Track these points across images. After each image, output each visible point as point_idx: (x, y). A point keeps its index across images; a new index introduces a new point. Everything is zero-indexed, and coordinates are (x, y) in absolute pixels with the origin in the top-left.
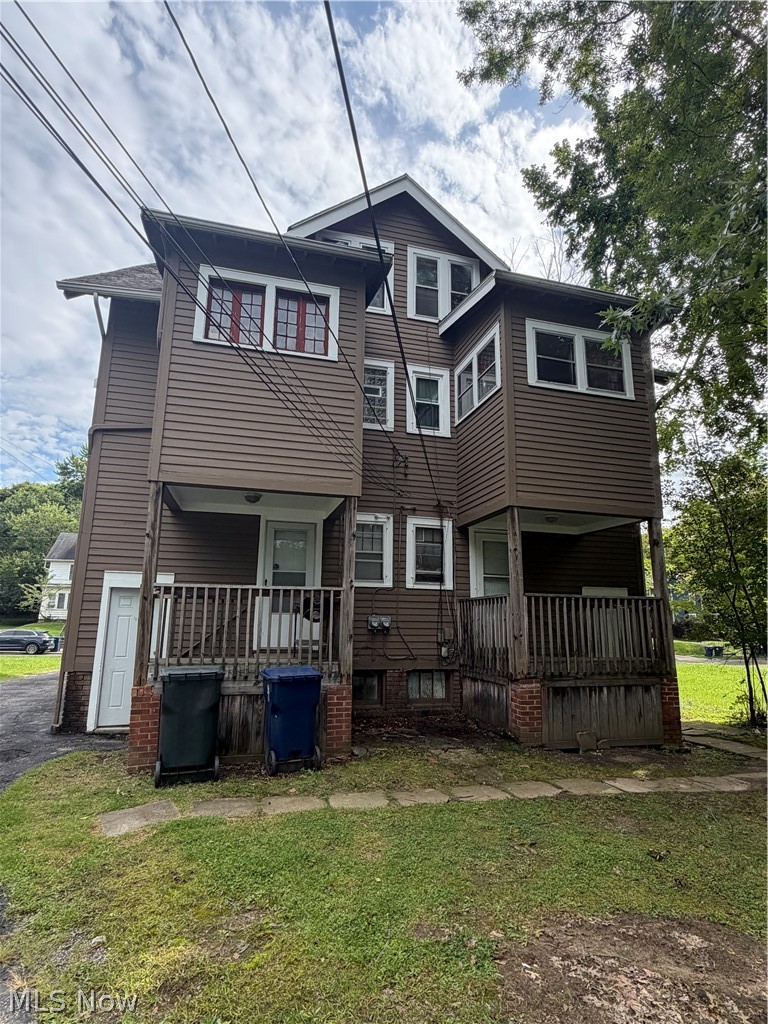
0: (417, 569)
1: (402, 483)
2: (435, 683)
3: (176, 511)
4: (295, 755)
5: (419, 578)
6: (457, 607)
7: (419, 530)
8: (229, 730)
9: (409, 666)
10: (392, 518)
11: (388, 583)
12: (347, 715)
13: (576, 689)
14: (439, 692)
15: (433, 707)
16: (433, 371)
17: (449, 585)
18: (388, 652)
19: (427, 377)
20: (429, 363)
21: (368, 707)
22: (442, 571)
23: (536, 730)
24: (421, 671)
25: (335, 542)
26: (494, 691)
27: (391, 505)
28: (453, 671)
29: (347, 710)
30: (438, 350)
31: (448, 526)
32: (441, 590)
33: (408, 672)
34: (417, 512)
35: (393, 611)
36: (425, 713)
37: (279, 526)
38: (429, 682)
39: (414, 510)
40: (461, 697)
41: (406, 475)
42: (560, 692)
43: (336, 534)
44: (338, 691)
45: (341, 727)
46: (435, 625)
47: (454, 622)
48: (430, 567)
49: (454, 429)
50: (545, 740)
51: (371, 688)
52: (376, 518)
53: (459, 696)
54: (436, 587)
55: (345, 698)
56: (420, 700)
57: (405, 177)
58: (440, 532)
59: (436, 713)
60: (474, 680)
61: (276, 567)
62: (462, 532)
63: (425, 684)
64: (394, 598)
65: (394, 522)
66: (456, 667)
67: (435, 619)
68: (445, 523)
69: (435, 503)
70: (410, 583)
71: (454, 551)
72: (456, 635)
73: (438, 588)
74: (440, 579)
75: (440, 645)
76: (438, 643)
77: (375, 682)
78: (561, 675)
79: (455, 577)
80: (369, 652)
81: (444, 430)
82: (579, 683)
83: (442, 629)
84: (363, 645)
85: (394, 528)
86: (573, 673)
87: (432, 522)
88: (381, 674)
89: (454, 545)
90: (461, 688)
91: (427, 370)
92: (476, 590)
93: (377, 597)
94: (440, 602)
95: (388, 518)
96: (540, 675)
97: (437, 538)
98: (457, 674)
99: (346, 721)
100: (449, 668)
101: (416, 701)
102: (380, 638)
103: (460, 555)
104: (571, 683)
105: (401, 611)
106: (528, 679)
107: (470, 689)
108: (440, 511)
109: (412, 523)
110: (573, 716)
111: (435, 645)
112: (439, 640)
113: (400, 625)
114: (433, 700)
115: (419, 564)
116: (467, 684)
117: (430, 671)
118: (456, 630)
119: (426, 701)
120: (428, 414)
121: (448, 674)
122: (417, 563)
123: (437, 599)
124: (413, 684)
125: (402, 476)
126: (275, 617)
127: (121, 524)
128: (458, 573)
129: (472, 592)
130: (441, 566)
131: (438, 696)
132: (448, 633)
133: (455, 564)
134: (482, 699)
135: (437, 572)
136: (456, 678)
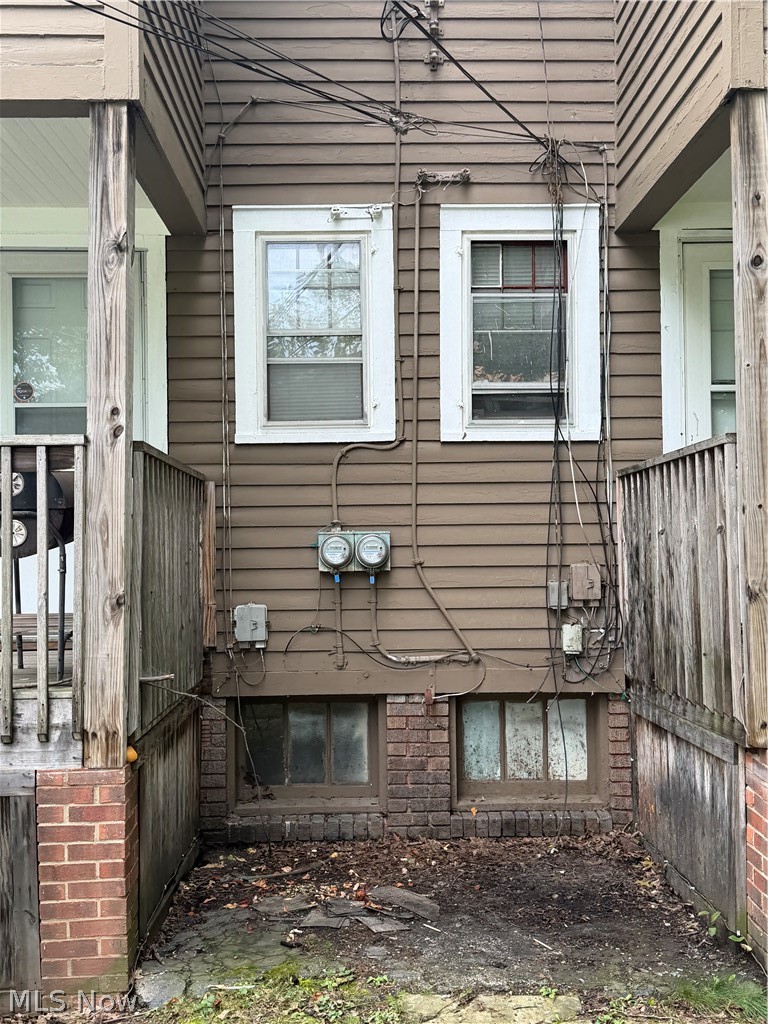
0: (476, 377)
1: (420, 94)
2: (552, 728)
5: (482, 406)
6: (616, 493)
7: (480, 248)
9: (461, 682)
10: (388, 216)
11: (381, 425)
12: (112, 870)
14: (570, 758)
15: (542, 809)
17: (585, 421)
18: (388, 641)
21: (336, 804)
22: (561, 378)
24: (503, 701)
25: (206, 305)
26: (702, 776)
27: (386, 174)
28: (605, 697)
29: (106, 851)
31: (584, 229)
32: (558, 444)
34: (476, 191)
35: (403, 515)
36: (512, 829)
37: (23, 268)
38: (534, 732)
39: (466, 183)
40: (634, 782)
41: (434, 65)
43: (208, 282)
44: (75, 788)
45: (89, 910)
46: (539, 556)
47: (607, 544)
48: (520, 366)
51: (349, 748)
52: (337, 218)
53: (626, 775)
54: (540, 430)
55: (99, 814)
56: (507, 784)
58: (557, 249)
59: (546, 829)
60: (658, 730)
61: (24, 391)
62: (633, 241)
63: (522, 735)
64: (402, 474)
65: (399, 230)
66: (615, 685)
67: (540, 535)
68: (574, 219)
69: (536, 153)
70: (455, 421)
71: (608, 312)
72: (609, 586)
73: (548, 436)
74: (555, 406)
75: (560, 615)
76: (551, 611)
77: (362, 730)
79: (608, 396)
80: (326, 641)
83: (563, 566)
84: (306, 621)
85: (399, 251)
87: (531, 221)
88: (374, 703)
89: (608, 293)
90: (634, 753)
93: (348, 473)
94: (558, 482)
95: (379, 216)
97: (548, 275)
98: (619, 707)
99: (108, 889)
100: (591, 688)
101: (488, 787)
102: (358, 598)
103: (623, 323)
105: (426, 515)
107: (655, 756)
108: (555, 181)
109: (458, 227)
111: (542, 620)
112: (553, 602)
113: (428, 557)
114: (545, 784)
115: (484, 360)
116: (646, 739)
117: (543, 698)
118: (610, 567)
119: (524, 787)
121: (594, 703)
122: (478, 358)
123: (545, 472)
124: (481, 736)
125: (421, 72)
128: (622, 386)
129: (671, 444)
130: (558, 360)
131: (558, 770)
132: (585, 578)
133: (608, 355)
134: (677, 796)
135: (544, 385)
136: (615, 717)
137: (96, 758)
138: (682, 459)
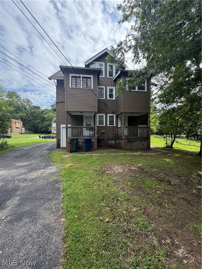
3: (70, 115)
5: (110, 124)
6: (116, 129)
8: (80, 146)
9: (108, 138)
10: (105, 115)
11: (104, 125)
12: (96, 145)
13: (133, 141)
14: (113, 142)
16: (112, 87)
17: (115, 125)
18: (105, 136)
19: (111, 89)
20: (111, 86)
21: (102, 144)
23: (126, 147)
24: (110, 139)
26: (120, 142)
27: (105, 112)
30: (113, 83)
31: (115, 115)
33: (108, 139)
34: (109, 113)
36: (111, 145)
37: (86, 117)
40: (117, 143)
41: (107, 107)
42: (130, 141)
47: (116, 131)
48: (111, 122)
49: (116, 98)
50: (127, 149)
51: (102, 142)
52: (102, 115)
55: (96, 142)
56: (110, 143)
57: (106, 48)
59: (112, 145)
60: (118, 140)
61: (86, 123)
62: (117, 116)
63: (111, 141)
64: (105, 128)
66: (115, 138)
67: (112, 131)
68: (114, 115)
70: (108, 125)
71: (116, 120)
73: (113, 126)
74: (113, 124)
75: (113, 135)
78: (130, 139)
79: (116, 124)
81: (114, 98)
82: (133, 140)
84: (101, 135)
86: (132, 139)
87: (112, 115)
88: (104, 139)
89: (116, 119)
92: (119, 126)
93: (103, 128)
94: (113, 128)
96: (127, 139)
97: (113, 118)
101: (109, 143)
102: (103, 134)
104: (132, 140)
105: (107, 130)
106: (125, 139)
107: (118, 141)
108: (113, 113)
109: (108, 115)
110: (132, 145)
113: (106, 132)
114: (112, 143)
115: (110, 122)
116: (117, 141)
117: (112, 139)
118: (116, 133)
120: (111, 96)
121: (115, 139)
124: (109, 141)
126: (87, 131)
128: (117, 123)
130: (113, 122)
131: (113, 143)
132: (114, 133)
135: (113, 123)
136: (116, 140)
137: (96, 140)
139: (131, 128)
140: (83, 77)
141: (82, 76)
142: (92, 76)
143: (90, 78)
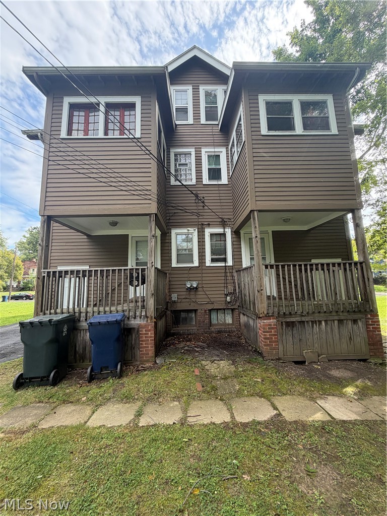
0: (212, 255)
1: (201, 211)
2: (226, 315)
3: (89, 236)
4: (106, 368)
5: (213, 260)
6: (235, 274)
7: (212, 235)
9: (210, 307)
10: (197, 230)
11: (196, 264)
12: (152, 340)
13: (302, 322)
14: (229, 320)
15: (224, 328)
16: (216, 150)
17: (230, 262)
18: (197, 300)
19: (213, 154)
20: (214, 146)
21: (189, 328)
22: (226, 255)
23: (274, 349)
24: (217, 310)
25: (167, 245)
26: (251, 322)
27: (196, 223)
28: (235, 309)
29: (151, 337)
30: (219, 138)
31: (228, 232)
32: (225, 266)
33: (210, 310)
34: (210, 226)
35: (200, 279)
36: (219, 332)
37: (138, 239)
38: (223, 315)
39: (209, 224)
40: (240, 323)
41: (203, 206)
42: (290, 325)
43: (167, 241)
44: (146, 326)
45: (148, 347)
46: (223, 285)
47: (234, 283)
48: (219, 254)
49: (230, 178)
50: (281, 355)
51: (192, 318)
52: (188, 230)
53: (238, 322)
55: (150, 331)
56: (218, 324)
57: (195, 47)
58: (224, 235)
59: (225, 332)
60: (244, 314)
61: (137, 259)
62: (236, 233)
63: (221, 316)
64: (200, 271)
65: (198, 232)
67: (223, 282)
68: (227, 230)
69: (220, 220)
70: (208, 263)
71: (233, 245)
72: (235, 290)
73: (224, 265)
74: (225, 260)
75: (227, 295)
76: (225, 294)
77: (194, 315)
78: (290, 314)
79: (233, 259)
80: (188, 300)
81: (224, 180)
82: (303, 319)
83: (227, 287)
84: (184, 297)
85: (198, 235)
86: (299, 312)
87: (220, 230)
88: (196, 311)
89: (233, 242)
90: (240, 318)
91: (213, 150)
92: (246, 263)
93: (190, 272)
94: (226, 273)
95: (195, 230)
96: (276, 314)
97: (223, 239)
98: (237, 311)
99: (151, 344)
100: (232, 307)
101: (215, 325)
102: (192, 293)
103: (235, 246)
104: (299, 319)
105: (204, 279)
106: (267, 316)
107: (243, 319)
108: (223, 224)
109: (208, 231)
110: (300, 340)
111: (224, 296)
112: (226, 293)
113: (204, 285)
114: (225, 324)
115: (213, 253)
116: (242, 316)
117: (224, 309)
118: (235, 287)
119: (221, 325)
120: (215, 174)
121: (233, 310)
122: (212, 252)
123: (223, 271)
124: (214, 316)
125: (202, 208)
126: (142, 286)
127: (64, 244)
128: (235, 257)
129: (244, 266)
130: (225, 253)
131: (227, 322)
132: (231, 289)
133: (233, 251)
134: (247, 326)
135: (223, 257)
136: (236, 312)
137: (149, 321)
138: (246, 269)
139: (289, 270)
140: (109, 106)
141: (103, 100)
142: (137, 100)
143: (132, 106)
